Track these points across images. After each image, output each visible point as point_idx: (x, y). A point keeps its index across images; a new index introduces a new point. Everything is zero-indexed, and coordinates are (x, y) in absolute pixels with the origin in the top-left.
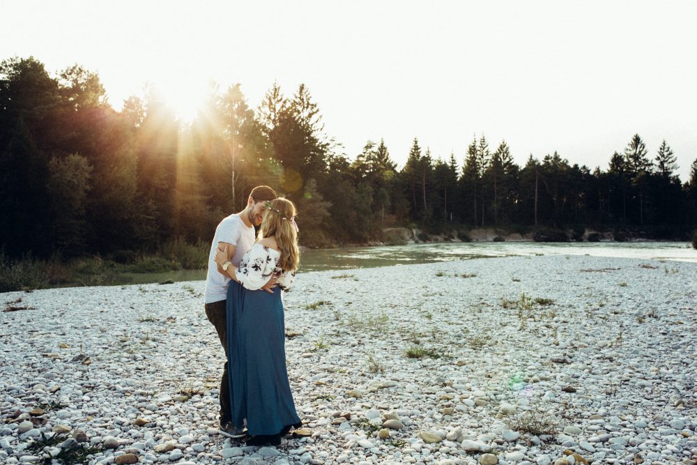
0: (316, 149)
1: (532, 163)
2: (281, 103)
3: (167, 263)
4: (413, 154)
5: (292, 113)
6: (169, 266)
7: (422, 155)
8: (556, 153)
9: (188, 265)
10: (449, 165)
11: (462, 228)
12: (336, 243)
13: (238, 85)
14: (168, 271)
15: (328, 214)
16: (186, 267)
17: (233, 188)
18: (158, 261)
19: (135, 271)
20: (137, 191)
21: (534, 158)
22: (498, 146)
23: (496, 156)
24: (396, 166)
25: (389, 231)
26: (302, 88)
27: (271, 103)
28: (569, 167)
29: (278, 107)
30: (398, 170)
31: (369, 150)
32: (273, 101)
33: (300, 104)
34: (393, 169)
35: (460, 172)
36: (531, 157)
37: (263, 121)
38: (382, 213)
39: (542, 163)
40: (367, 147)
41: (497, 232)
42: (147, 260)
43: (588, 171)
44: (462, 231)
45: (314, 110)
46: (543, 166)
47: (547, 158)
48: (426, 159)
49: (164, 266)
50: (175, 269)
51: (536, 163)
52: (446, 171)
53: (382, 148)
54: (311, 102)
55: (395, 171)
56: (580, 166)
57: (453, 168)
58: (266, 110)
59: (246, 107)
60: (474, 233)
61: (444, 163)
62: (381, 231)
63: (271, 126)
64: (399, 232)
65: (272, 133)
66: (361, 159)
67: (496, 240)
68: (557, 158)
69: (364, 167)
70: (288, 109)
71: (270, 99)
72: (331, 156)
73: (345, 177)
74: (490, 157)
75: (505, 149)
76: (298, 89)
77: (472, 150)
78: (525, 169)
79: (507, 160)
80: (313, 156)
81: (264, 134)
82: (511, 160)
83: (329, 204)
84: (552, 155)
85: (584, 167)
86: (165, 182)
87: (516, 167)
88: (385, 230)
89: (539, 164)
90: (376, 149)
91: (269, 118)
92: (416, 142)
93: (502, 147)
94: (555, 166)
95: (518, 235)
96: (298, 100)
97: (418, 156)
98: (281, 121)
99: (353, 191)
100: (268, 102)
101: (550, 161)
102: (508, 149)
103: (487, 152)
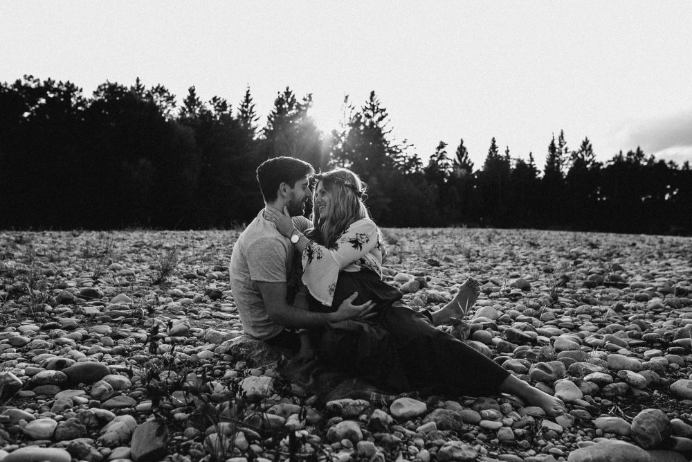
0: (389, 150)
4: (491, 153)
7: (500, 153)
8: (639, 149)
10: (527, 162)
22: (581, 143)
24: (473, 165)
26: (373, 94)
28: (656, 163)
30: (474, 170)
31: (442, 151)
33: (370, 109)
35: (541, 171)
39: (626, 159)
40: (439, 148)
43: (676, 166)
45: (384, 114)
46: (627, 162)
47: (630, 154)
48: (505, 158)
51: (621, 159)
52: (526, 170)
53: (462, 148)
54: (380, 107)
55: (471, 172)
56: (667, 161)
57: (532, 166)
61: (522, 162)
66: (434, 159)
68: (640, 153)
72: (406, 157)
75: (588, 146)
76: (370, 95)
77: (552, 148)
79: (591, 157)
82: (593, 157)
84: (635, 151)
85: (671, 163)
87: (600, 164)
89: (623, 159)
92: (494, 141)
93: (585, 143)
96: (369, 106)
97: (496, 155)
101: (633, 157)
102: (590, 146)
103: (566, 149)
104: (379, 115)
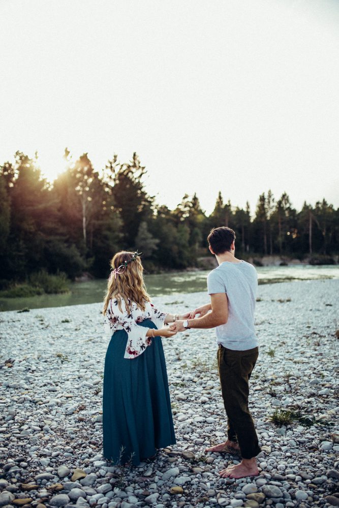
0: (146, 200)
1: (306, 207)
2: (119, 167)
3: (33, 289)
5: (128, 174)
6: (34, 292)
7: (225, 202)
8: (324, 200)
9: (49, 290)
10: (245, 210)
11: (256, 256)
12: (163, 270)
13: (87, 153)
14: (33, 296)
15: (156, 248)
16: (48, 292)
17: (85, 231)
18: (26, 288)
19: (7, 296)
20: (11, 234)
21: (308, 204)
23: (280, 203)
24: (205, 211)
25: (202, 261)
26: (135, 155)
27: (111, 167)
28: (333, 210)
29: (117, 170)
30: (207, 215)
31: (186, 200)
32: (113, 165)
33: (133, 167)
34: (203, 214)
35: (253, 216)
36: (305, 202)
37: (106, 180)
38: (197, 246)
39: (314, 207)
40: (184, 198)
41: (282, 259)
42: (18, 286)
44: (256, 259)
45: (144, 171)
46: (315, 209)
47: (318, 203)
48: (228, 207)
49: (31, 292)
50: (39, 294)
51: (310, 208)
52: (242, 215)
53: (195, 199)
54: (141, 165)
55: (205, 216)
57: (248, 212)
58: (109, 171)
59: (93, 170)
60: (265, 260)
61: (241, 209)
62: (196, 260)
63: (112, 184)
64: (209, 261)
65: (112, 189)
66: (180, 207)
67: (282, 265)
68: (325, 203)
69: (183, 213)
70: (124, 171)
71: (111, 163)
72: (157, 205)
73: (168, 220)
74: (275, 204)
75: (286, 197)
76: (133, 156)
77: (262, 199)
78: (301, 212)
79: (288, 205)
80: (144, 205)
81: (107, 189)
82: (290, 205)
83: (157, 241)
84: (321, 201)
86: (32, 227)
87: (294, 211)
88: (200, 259)
89: (312, 208)
90: (190, 199)
91: (110, 177)
92: (220, 193)
93: (284, 196)
94: (324, 209)
95: (297, 261)
96: (131, 164)
97: (222, 204)
98: (119, 179)
99: (174, 230)
100: (109, 165)
101: (320, 206)
102: (288, 197)
103: (273, 200)
104: (140, 171)
